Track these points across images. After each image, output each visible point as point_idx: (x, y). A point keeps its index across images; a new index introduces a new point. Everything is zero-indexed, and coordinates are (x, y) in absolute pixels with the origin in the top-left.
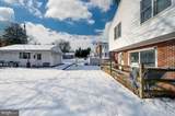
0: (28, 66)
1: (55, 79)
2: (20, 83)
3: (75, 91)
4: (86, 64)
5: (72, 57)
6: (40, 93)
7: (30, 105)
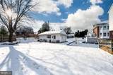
0: (50, 42)
1: (63, 50)
2: (47, 50)
3: (76, 60)
4: (84, 42)
5: (73, 37)
6: (56, 57)
7: (51, 62)
